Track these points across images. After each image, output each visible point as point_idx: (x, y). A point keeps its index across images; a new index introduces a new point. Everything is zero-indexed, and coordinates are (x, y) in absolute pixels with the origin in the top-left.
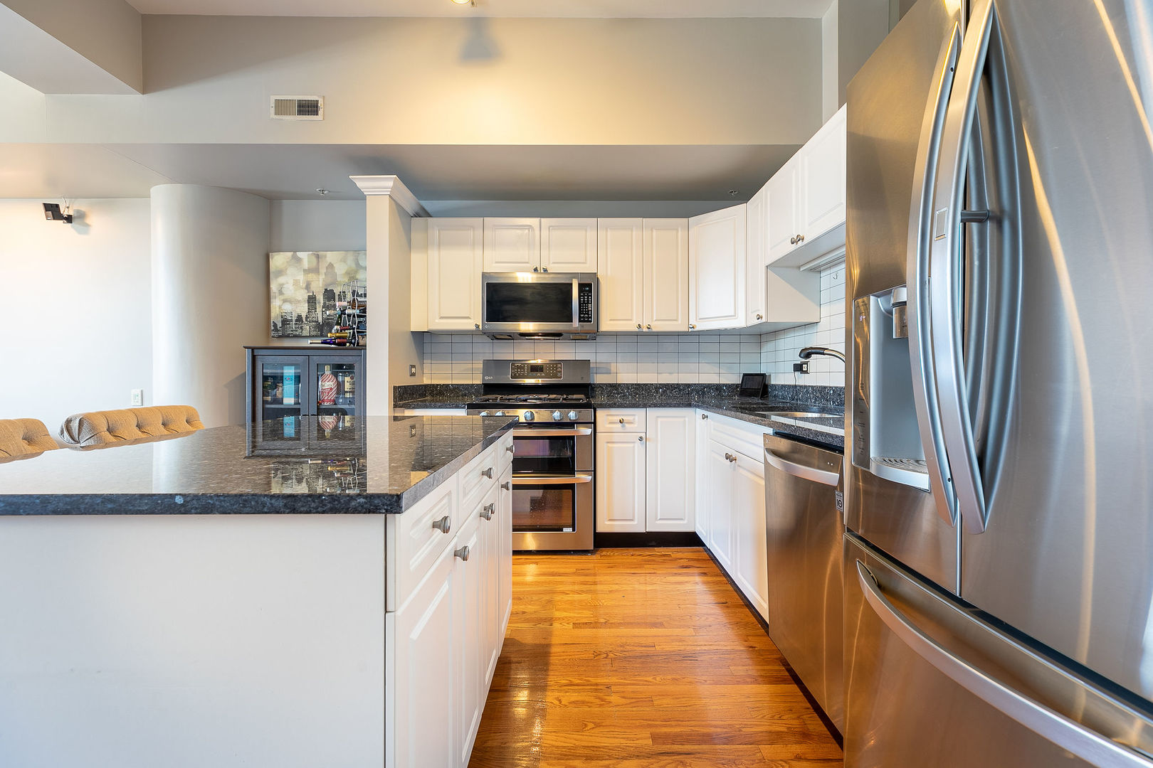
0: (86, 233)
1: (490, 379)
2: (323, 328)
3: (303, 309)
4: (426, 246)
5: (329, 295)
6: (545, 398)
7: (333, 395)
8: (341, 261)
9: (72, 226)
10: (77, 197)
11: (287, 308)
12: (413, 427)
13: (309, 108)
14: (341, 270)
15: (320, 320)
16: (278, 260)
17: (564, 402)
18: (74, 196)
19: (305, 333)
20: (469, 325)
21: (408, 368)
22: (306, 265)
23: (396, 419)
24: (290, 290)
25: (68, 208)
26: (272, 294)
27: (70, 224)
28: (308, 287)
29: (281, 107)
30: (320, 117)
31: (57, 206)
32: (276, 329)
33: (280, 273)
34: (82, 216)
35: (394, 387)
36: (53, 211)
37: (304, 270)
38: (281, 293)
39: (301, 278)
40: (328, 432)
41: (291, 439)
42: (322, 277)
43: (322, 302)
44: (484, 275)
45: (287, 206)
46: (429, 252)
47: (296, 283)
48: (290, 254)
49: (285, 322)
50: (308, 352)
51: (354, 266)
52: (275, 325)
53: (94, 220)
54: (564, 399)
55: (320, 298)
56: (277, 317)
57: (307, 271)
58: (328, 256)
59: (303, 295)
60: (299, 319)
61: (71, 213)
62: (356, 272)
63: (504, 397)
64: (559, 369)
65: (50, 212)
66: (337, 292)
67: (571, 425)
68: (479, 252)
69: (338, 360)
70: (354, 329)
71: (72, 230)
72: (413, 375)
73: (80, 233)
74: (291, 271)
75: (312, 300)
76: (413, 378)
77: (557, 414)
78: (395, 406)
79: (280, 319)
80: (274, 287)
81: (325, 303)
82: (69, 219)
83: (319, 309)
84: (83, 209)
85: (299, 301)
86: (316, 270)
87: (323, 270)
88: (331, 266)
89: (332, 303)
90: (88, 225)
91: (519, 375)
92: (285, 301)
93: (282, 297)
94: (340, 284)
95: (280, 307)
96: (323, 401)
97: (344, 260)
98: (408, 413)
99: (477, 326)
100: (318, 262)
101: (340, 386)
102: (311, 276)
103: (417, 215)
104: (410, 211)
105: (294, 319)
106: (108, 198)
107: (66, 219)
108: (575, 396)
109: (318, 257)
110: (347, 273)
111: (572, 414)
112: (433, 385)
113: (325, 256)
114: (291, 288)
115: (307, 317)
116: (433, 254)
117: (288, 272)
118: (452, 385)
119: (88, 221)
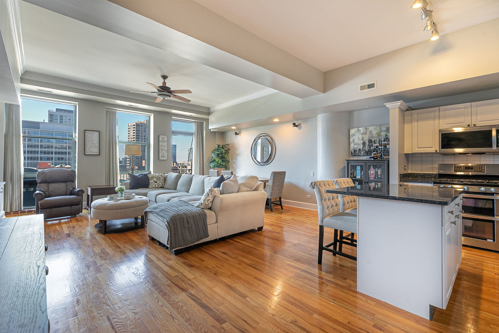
1: (442, 172)
2: (368, 153)
3: (361, 147)
4: (411, 121)
5: (370, 141)
6: (475, 181)
7: (373, 176)
8: (375, 129)
10: (299, 120)
11: (356, 146)
12: (405, 189)
13: (371, 86)
14: (374, 132)
15: (367, 150)
16: (352, 131)
17: (487, 184)
18: (298, 120)
19: (361, 155)
20: (432, 150)
21: (404, 167)
22: (362, 132)
23: (400, 185)
24: (356, 141)
25: (297, 123)
26: (351, 142)
28: (363, 139)
29: (362, 88)
30: (375, 88)
31: (295, 123)
32: (352, 153)
33: (354, 135)
34: (300, 124)
35: (400, 174)
37: (361, 134)
38: (354, 142)
39: (360, 136)
40: (372, 188)
41: (358, 189)
42: (368, 135)
43: (368, 144)
44: (440, 131)
45: (355, 113)
46: (413, 124)
47: (359, 138)
48: (357, 129)
49: (355, 151)
50: (366, 162)
51: (379, 131)
52: (352, 152)
53: (303, 126)
54: (487, 182)
55: (367, 143)
56: (352, 150)
57: (362, 134)
58: (370, 128)
59: (361, 142)
60: (360, 150)
62: (380, 133)
63: (451, 180)
64: (483, 168)
65: (294, 125)
66: (373, 140)
67: (492, 194)
68: (437, 121)
69: (376, 164)
70: (381, 153)
71: (298, 128)
72: (405, 169)
73: (300, 129)
74: (357, 134)
75: (364, 144)
76: (405, 171)
77: (483, 189)
78: (400, 181)
79: (353, 150)
80: (351, 140)
81: (369, 144)
82: (297, 126)
83: (367, 146)
85: (360, 144)
86: (366, 133)
87: (368, 133)
88: (371, 131)
89: (371, 144)
90: (301, 127)
91: (458, 170)
92: (355, 144)
93: (354, 143)
94: (374, 137)
95: (353, 146)
96: (371, 177)
97: (376, 129)
98: (405, 184)
99: (436, 151)
100: (366, 130)
101: (376, 173)
102: (364, 135)
103: (407, 110)
104: (404, 110)
105: (358, 150)
106: (305, 119)
108: (494, 181)
109: (366, 129)
110: (377, 133)
111: (492, 189)
112: (413, 173)
113: (369, 128)
114: (357, 140)
115: (362, 149)
116: (415, 124)
117: (356, 135)
118: (422, 174)
119: (301, 126)
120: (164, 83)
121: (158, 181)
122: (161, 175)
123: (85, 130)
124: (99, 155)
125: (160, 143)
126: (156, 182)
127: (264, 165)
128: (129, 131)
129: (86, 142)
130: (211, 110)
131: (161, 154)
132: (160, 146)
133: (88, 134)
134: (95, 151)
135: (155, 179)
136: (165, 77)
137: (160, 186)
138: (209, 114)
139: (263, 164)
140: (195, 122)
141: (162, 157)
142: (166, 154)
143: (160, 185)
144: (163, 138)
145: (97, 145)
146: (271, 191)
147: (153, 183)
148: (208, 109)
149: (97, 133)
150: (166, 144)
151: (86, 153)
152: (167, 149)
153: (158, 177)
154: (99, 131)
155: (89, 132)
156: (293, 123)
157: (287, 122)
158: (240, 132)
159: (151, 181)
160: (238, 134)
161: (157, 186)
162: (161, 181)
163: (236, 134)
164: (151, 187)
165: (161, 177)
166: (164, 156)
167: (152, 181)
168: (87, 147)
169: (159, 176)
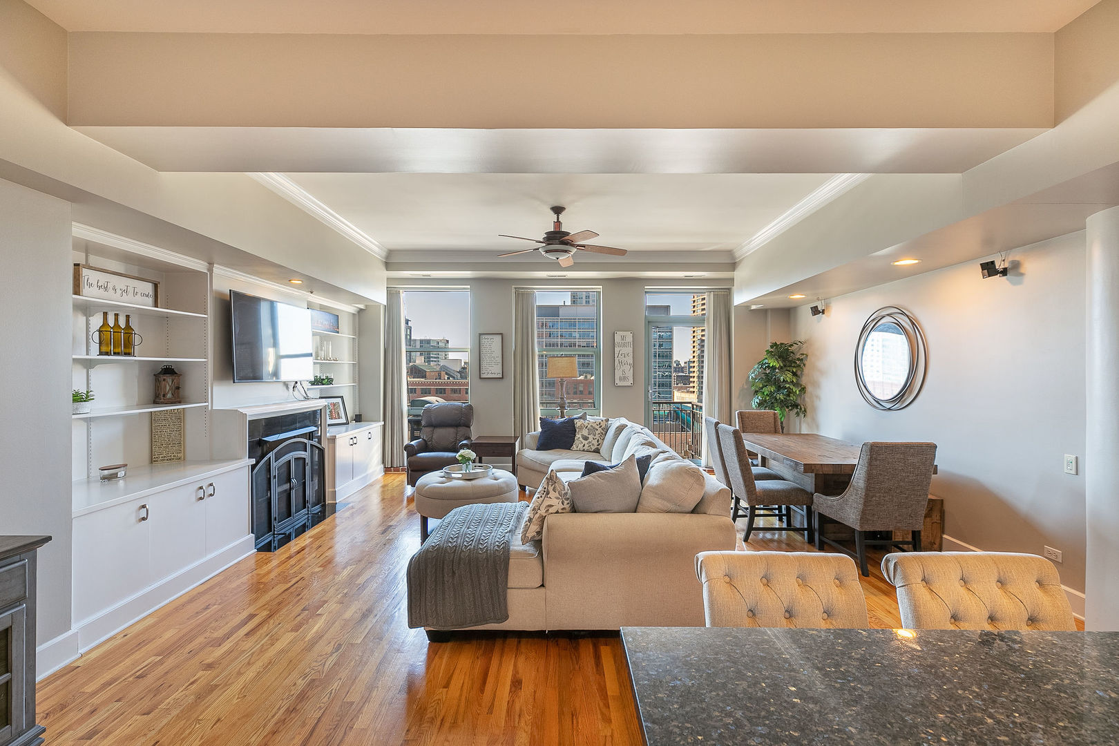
0: (1020, 283)
9: (1008, 279)
10: (1012, 248)
18: (1009, 248)
25: (1004, 260)
27: (1005, 277)
31: (993, 263)
34: (1016, 266)
36: (989, 269)
53: (1028, 267)
61: (1007, 265)
65: (986, 271)
71: (1007, 282)
73: (1014, 284)
82: (1004, 272)
84: (1017, 258)
90: (1022, 274)
106: (1040, 242)
107: (1001, 272)
119: (1022, 270)
120: (558, 223)
121: (591, 437)
122: (600, 424)
123: (480, 334)
124: (502, 378)
125: (617, 350)
126: (586, 438)
127: (889, 409)
128: (694, 307)
129: (482, 356)
130: (737, 254)
131: (618, 374)
132: (616, 356)
133: (486, 341)
134: (495, 370)
135: (585, 432)
136: (558, 210)
137: (593, 448)
138: (733, 266)
139: (888, 406)
140: (710, 291)
141: (620, 379)
142: (630, 374)
143: (593, 444)
144: (623, 338)
145: (500, 360)
146: (861, 507)
147: (581, 439)
148: (730, 253)
149: (500, 337)
150: (630, 350)
151: (483, 376)
152: (632, 362)
153: (592, 426)
154: (501, 334)
155: (486, 337)
156: (982, 265)
157: (964, 261)
158: (827, 305)
159: (578, 436)
160: (823, 312)
161: (586, 448)
162: (597, 437)
163: (815, 311)
164: (575, 449)
165: (597, 427)
166: (624, 378)
167: (580, 436)
168: (484, 364)
169: (594, 425)
